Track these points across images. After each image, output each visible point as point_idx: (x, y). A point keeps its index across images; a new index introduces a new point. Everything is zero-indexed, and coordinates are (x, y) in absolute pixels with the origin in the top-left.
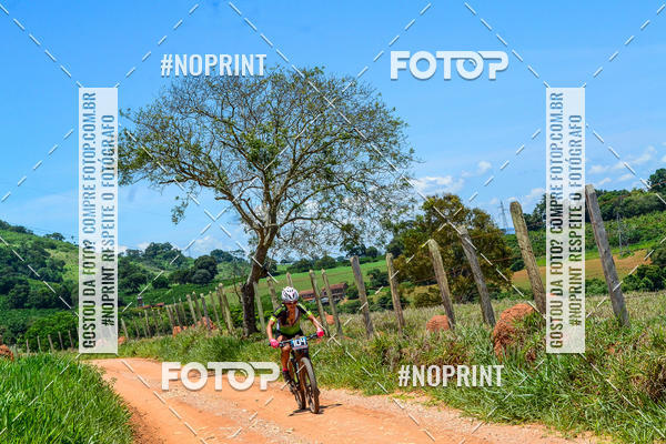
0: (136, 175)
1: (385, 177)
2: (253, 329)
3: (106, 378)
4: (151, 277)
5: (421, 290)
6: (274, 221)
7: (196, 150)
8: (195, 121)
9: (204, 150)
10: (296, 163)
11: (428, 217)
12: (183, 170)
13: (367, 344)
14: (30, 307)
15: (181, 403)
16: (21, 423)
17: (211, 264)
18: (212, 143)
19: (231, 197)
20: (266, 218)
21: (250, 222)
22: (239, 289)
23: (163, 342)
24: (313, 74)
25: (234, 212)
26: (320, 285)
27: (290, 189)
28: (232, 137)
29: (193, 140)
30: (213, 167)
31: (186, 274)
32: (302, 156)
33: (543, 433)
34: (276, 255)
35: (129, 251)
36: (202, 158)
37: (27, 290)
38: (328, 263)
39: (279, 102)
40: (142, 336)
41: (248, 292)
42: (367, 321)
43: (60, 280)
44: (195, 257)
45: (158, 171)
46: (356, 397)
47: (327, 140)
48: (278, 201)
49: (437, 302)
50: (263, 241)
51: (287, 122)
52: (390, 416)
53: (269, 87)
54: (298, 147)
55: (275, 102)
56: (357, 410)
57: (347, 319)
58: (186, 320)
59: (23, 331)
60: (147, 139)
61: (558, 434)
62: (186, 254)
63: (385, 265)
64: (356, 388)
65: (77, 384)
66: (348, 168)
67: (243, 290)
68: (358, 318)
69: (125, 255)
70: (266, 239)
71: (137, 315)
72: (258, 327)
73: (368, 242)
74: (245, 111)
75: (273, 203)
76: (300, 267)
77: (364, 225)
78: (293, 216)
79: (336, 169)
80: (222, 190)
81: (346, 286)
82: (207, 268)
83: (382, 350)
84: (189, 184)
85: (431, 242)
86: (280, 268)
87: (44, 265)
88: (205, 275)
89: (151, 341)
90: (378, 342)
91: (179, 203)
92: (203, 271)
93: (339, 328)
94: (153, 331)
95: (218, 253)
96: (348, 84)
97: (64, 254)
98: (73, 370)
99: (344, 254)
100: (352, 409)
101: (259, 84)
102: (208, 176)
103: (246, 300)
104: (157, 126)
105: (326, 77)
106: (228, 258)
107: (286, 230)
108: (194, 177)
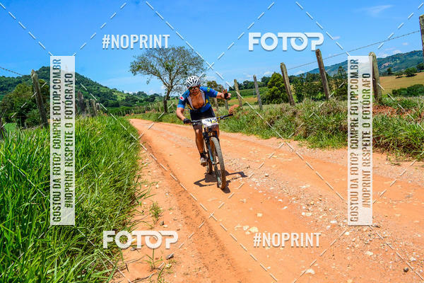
0: (137, 72)
2: (166, 111)
8: (152, 59)
9: (154, 66)
10: (178, 70)
12: (149, 71)
17: (153, 97)
18: (157, 65)
19: (161, 79)
20: (170, 84)
22: (163, 102)
23: (143, 115)
25: (162, 82)
27: (176, 77)
28: (162, 63)
29: (152, 64)
30: (157, 71)
32: (179, 68)
34: (172, 94)
35: (133, 93)
36: (154, 68)
41: (165, 102)
45: (143, 71)
47: (186, 65)
51: (176, 60)
54: (178, 66)
55: (173, 55)
58: (148, 109)
60: (140, 63)
66: (191, 72)
70: (170, 89)
71: (136, 109)
72: (168, 111)
75: (172, 81)
84: (150, 75)
89: (140, 115)
94: (140, 113)
96: (191, 51)
101: (169, 50)
102: (156, 73)
103: (164, 105)
104: (143, 60)
107: (175, 87)
108: (152, 73)
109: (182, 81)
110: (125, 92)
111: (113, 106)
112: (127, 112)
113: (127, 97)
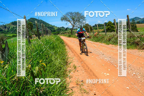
0: (63, 20)
1: (84, 22)
48: (75, 23)
50: (73, 27)
51: (76, 16)
58: (66, 33)
66: (81, 21)
67: (71, 30)
74: (72, 15)
78: (76, 25)
80: (70, 22)
84: (67, 21)
85: (89, 27)
101: (74, 13)
105: (79, 13)
109: (78, 24)
111: (53, 31)
112: (58, 33)
113: (58, 28)
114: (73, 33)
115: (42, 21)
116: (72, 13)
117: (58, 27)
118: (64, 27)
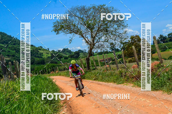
0: (60, 32)
1: (121, 31)
3: (54, 81)
4: (64, 56)
5: (130, 59)
6: (94, 42)
7: (75, 26)
8: (74, 18)
9: (76, 25)
10: (99, 28)
11: (131, 41)
12: (71, 30)
13: (117, 72)
14: (35, 64)
15: (72, 87)
16: (34, 91)
17: (78, 53)
18: (78, 24)
19: (83, 37)
20: (92, 42)
21: (88, 43)
22: (85, 59)
23: (67, 72)
24: (103, 6)
25: (84, 40)
26: (105, 58)
27: (97, 34)
28: (83, 22)
29: (74, 23)
30: (79, 30)
31: (72, 56)
32: (100, 26)
33: (162, 93)
34: (94, 51)
35: (58, 50)
36: (76, 27)
37: (34, 60)
38: (107, 52)
39: (95, 13)
40: (62, 71)
41: (88, 60)
42: (117, 66)
43: (42, 58)
44: (74, 52)
45: (65, 31)
46: (115, 85)
47: (106, 22)
48: (95, 37)
49: (134, 62)
50: (91, 47)
52: (124, 89)
53: (92, 10)
54: (99, 24)
55: (93, 13)
56: (115, 88)
57: (112, 66)
59: (33, 70)
60: (63, 23)
61: (166, 93)
62: (72, 51)
63: (121, 53)
64: (115, 82)
65: (47, 82)
66: (112, 29)
67: (86, 59)
68: (115, 66)
69: (57, 51)
70: (92, 47)
71: (60, 66)
72: (90, 68)
73: (117, 47)
74: (86, 16)
75: (93, 38)
76: (99, 54)
77: (116, 43)
78: (98, 41)
79: (109, 29)
80: (81, 35)
81: (111, 58)
82: (77, 54)
83: (121, 73)
85: (133, 47)
86: (95, 54)
87: (38, 54)
88: (77, 56)
89: (64, 72)
90: (120, 71)
91: (70, 38)
92: (77, 55)
93: (110, 68)
94: (64, 69)
95: (80, 50)
96: (111, 8)
97: (43, 51)
98: (46, 79)
99: (111, 50)
100: (114, 88)
101: (90, 9)
102: (78, 32)
103: (87, 62)
106: (82, 52)
107: (97, 44)
108: (74, 32)
109: (103, 38)
110: (50, 50)
111: (39, 63)
112: (53, 70)
113: (52, 54)
114: (91, 65)
115: (6, 34)
116: (84, 9)
117: (53, 51)
118: (69, 49)
